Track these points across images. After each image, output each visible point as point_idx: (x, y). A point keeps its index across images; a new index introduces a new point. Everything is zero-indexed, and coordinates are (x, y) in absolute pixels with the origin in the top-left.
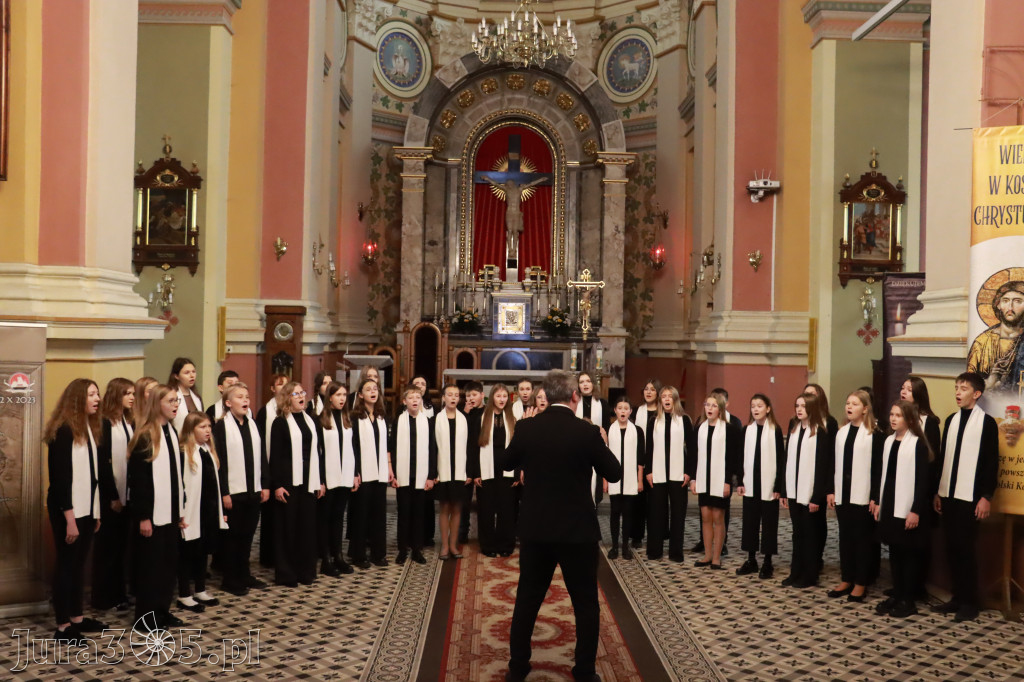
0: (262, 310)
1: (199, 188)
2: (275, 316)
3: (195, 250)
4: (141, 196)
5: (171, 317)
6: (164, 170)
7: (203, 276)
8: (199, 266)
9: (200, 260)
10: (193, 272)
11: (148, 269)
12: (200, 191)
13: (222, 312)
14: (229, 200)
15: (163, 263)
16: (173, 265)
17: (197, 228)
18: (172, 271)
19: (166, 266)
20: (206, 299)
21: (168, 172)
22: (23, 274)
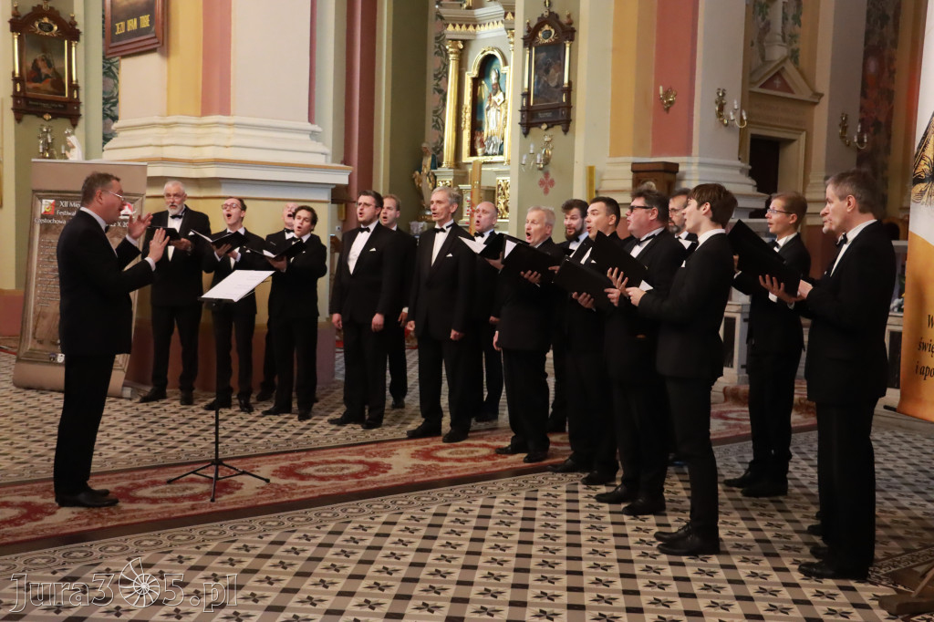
0: (630, 167)
1: (572, 39)
2: (641, 174)
3: (569, 106)
4: (528, 56)
5: (550, 178)
6: (543, 26)
7: (574, 133)
8: (571, 124)
9: (572, 117)
10: (566, 131)
11: (534, 130)
12: (574, 43)
13: (591, 171)
14: (614, 50)
15: (542, 123)
16: (551, 125)
17: (570, 83)
18: (551, 132)
19: (544, 126)
20: (576, 159)
21: (547, 27)
22: (176, 124)
